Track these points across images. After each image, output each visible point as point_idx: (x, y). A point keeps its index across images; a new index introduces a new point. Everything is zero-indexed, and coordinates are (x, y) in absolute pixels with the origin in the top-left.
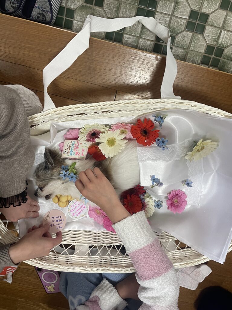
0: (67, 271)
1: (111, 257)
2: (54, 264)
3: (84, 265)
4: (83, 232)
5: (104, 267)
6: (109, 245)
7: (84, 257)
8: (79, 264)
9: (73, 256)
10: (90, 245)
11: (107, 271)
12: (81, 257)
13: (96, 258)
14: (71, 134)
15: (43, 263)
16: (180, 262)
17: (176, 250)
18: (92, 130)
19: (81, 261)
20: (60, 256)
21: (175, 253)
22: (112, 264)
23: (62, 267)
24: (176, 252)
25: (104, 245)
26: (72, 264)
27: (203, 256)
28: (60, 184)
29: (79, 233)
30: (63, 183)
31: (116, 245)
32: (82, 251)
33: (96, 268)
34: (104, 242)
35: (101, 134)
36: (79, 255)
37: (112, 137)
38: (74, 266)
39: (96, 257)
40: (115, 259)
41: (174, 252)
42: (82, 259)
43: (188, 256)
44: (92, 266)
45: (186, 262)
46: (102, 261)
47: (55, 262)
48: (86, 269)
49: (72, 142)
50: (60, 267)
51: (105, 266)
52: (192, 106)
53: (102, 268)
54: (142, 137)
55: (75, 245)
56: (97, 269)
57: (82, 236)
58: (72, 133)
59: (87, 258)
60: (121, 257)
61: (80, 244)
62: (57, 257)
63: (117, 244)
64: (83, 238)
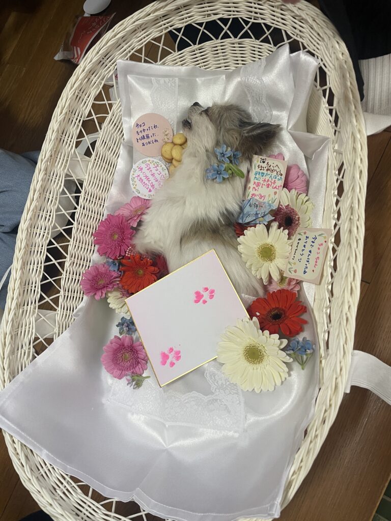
0: (50, 128)
1: (54, 214)
2: (67, 108)
3: (52, 160)
4: (110, 180)
5: (40, 194)
6: (76, 216)
7: (65, 166)
8: (56, 152)
9: (72, 146)
10: (85, 184)
11: (32, 198)
12: (67, 160)
13: (58, 186)
14: (298, 177)
15: (73, 89)
16: (10, 333)
17: (36, 334)
18: (299, 218)
19: (60, 159)
20: (78, 125)
21: (29, 331)
22: (40, 210)
23: (58, 121)
24: (32, 333)
25: (78, 208)
26: (60, 140)
27: (10, 381)
28: (206, 145)
29: (109, 171)
30: (207, 151)
31: (73, 229)
32: (79, 167)
33: (42, 179)
34: (84, 209)
35: (286, 231)
36: (71, 158)
37: (277, 254)
38: (55, 143)
39: (61, 186)
40: (49, 219)
41: (33, 329)
42: (63, 160)
43: (18, 353)
44: (48, 174)
45: (7, 343)
46: (51, 195)
47: (71, 112)
48: (45, 162)
49: (281, 175)
50: (60, 118)
51: (41, 197)
52: (326, 411)
53: (39, 190)
54: (268, 309)
55: (90, 157)
56: (40, 179)
57: (103, 175)
58: (298, 181)
59: (64, 169)
60: (49, 230)
61: (90, 166)
62: (78, 120)
63: (74, 231)
64: (100, 175)
